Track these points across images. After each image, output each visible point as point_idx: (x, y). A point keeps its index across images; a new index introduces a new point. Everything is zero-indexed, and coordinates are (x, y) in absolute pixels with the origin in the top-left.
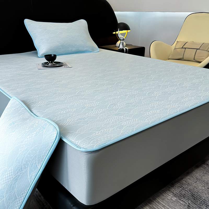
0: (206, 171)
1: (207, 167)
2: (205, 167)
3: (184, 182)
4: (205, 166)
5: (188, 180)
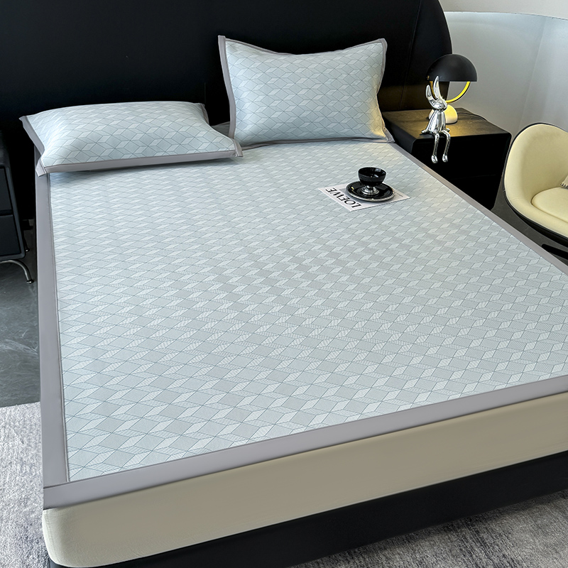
0: (461, 550)
1: (471, 538)
2: (465, 538)
3: (384, 558)
4: (468, 537)
5: (397, 556)
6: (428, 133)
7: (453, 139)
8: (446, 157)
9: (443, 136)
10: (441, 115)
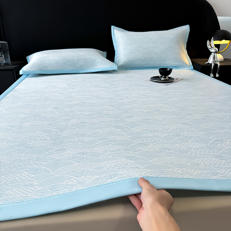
6: (209, 64)
7: (220, 66)
8: (218, 75)
9: (216, 65)
10: (215, 55)
